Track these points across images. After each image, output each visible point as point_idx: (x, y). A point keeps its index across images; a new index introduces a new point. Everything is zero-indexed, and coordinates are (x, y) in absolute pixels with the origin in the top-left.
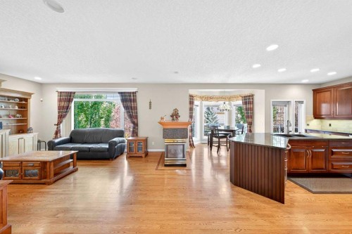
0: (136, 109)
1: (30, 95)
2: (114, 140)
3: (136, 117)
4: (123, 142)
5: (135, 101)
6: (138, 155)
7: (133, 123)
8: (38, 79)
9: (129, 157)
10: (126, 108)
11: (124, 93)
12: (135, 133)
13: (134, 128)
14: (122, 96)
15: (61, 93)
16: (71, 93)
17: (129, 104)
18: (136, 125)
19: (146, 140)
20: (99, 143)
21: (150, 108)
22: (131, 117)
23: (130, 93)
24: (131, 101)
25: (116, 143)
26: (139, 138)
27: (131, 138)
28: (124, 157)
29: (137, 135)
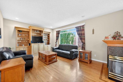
0: (84, 35)
1: (50, 33)
2: (72, 50)
3: (84, 39)
4: (77, 52)
5: (83, 30)
6: (85, 61)
7: (82, 42)
8: (51, 27)
9: (80, 61)
10: (79, 34)
11: (78, 27)
12: (83, 48)
13: (83, 45)
14: (77, 29)
15: (57, 31)
16: (59, 31)
17: (80, 32)
18: (84, 44)
19: (90, 53)
20: (67, 51)
21: (93, 33)
22: (81, 39)
23: (81, 26)
24: (81, 31)
25: (73, 52)
26: (86, 51)
27: (81, 50)
28: (77, 60)
29: (84, 49)
